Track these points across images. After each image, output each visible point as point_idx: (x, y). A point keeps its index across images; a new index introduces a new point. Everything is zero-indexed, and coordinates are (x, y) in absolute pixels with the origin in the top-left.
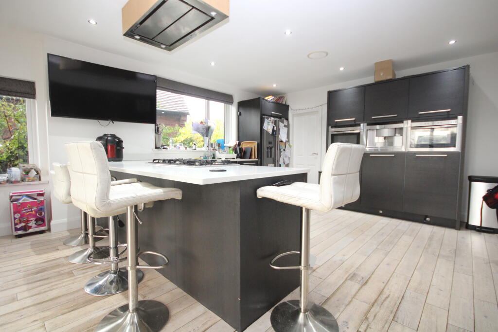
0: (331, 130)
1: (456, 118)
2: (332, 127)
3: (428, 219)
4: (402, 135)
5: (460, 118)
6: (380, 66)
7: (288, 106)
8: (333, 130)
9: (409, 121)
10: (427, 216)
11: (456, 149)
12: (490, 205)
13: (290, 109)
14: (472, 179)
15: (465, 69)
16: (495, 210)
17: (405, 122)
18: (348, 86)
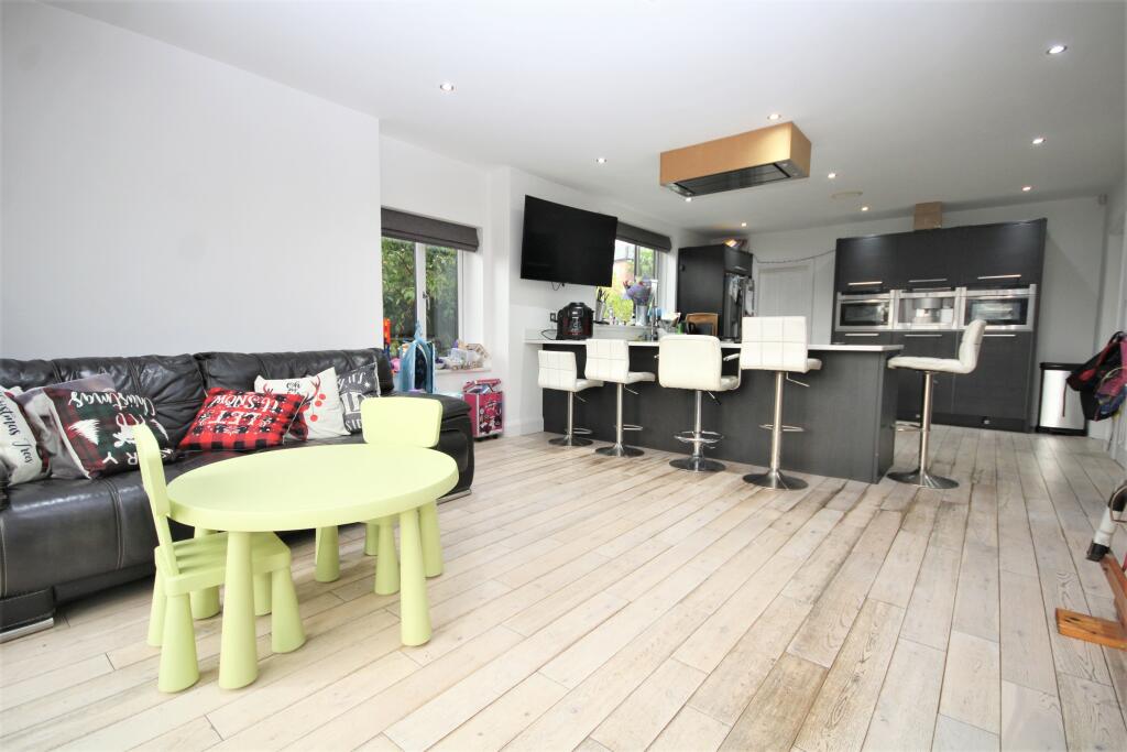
0: (841, 297)
1: (1027, 287)
2: (843, 294)
3: (987, 422)
4: (952, 307)
5: (1033, 287)
6: (921, 210)
7: (751, 256)
8: (844, 297)
9: (964, 289)
10: (985, 418)
11: (1028, 327)
12: (1075, 388)
13: (754, 260)
14: (1045, 366)
15: (1041, 224)
16: (1078, 393)
17: (958, 289)
18: (870, 233)
